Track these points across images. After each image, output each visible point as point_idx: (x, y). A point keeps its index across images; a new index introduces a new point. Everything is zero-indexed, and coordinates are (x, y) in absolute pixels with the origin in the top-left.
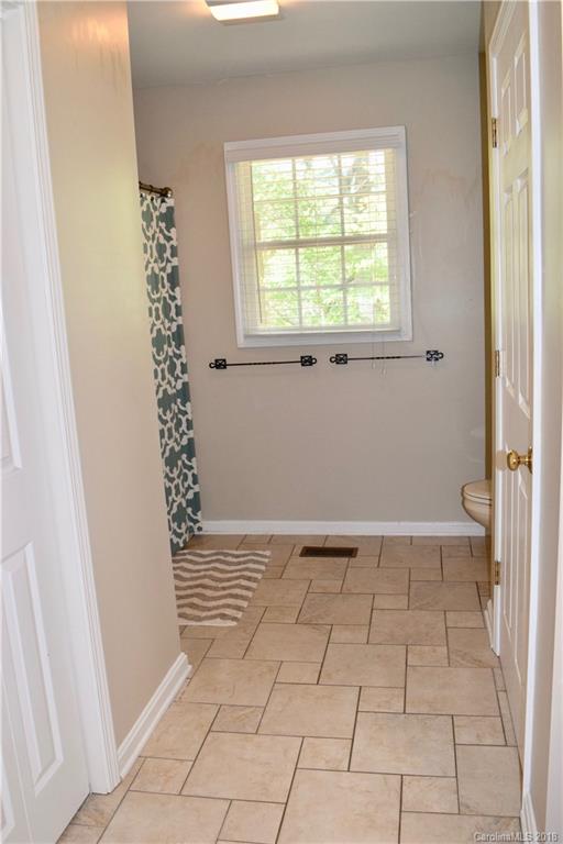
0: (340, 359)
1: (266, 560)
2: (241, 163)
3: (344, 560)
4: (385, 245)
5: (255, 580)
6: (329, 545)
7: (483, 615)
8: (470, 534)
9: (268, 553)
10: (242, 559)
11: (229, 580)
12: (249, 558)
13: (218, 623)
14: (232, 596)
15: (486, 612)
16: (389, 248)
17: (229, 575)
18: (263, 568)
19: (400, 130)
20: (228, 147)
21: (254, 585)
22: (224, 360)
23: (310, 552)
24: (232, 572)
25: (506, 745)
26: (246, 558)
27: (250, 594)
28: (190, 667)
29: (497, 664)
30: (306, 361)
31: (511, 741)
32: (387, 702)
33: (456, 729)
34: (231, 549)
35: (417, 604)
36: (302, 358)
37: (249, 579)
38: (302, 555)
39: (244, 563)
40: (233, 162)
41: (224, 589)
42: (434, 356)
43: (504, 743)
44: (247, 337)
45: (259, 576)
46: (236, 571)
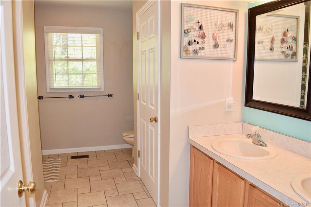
0: (82, 96)
1: (60, 161)
2: (50, 33)
3: (86, 159)
4: (96, 62)
5: (59, 167)
6: (79, 155)
7: (132, 169)
8: (122, 148)
9: (60, 159)
10: (51, 162)
11: (50, 168)
12: (54, 161)
13: (51, 181)
14: (52, 173)
15: (133, 167)
16: (97, 63)
17: (49, 167)
18: (60, 164)
19: (101, 29)
20: (45, 27)
21: (59, 169)
22: (42, 96)
23: (73, 157)
24: (49, 166)
25: (149, 198)
26: (52, 162)
27: (59, 171)
28: (47, 194)
29: (140, 180)
30: (71, 97)
31: (149, 196)
32: (113, 193)
33: (135, 196)
34: (46, 159)
35: (113, 168)
36: (69, 96)
37: (56, 167)
38: (71, 159)
39: (53, 163)
40: (47, 33)
41: (49, 171)
42: (110, 95)
43: (148, 197)
44: (51, 89)
45: (60, 166)
46: (51, 165)
